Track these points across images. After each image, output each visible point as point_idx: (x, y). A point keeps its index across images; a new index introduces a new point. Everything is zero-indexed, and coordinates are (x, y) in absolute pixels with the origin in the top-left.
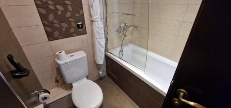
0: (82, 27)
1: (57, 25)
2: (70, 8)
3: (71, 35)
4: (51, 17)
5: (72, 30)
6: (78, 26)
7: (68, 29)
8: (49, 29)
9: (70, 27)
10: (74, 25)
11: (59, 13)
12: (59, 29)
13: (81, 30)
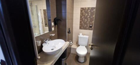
0: (91, 27)
1: (83, 25)
2: (89, 20)
4: (83, 22)
5: (87, 28)
6: (90, 26)
8: (81, 26)
9: (87, 26)
10: (89, 26)
11: (85, 21)
12: (83, 26)
13: (91, 28)
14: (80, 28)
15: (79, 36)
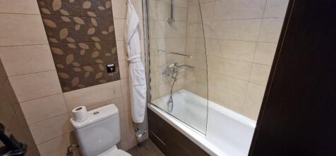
0: (114, 71)
1: (77, 70)
2: (98, 46)
3: (97, 82)
5: (99, 75)
6: (108, 69)
7: (92, 75)
9: (97, 70)
10: (102, 68)
11: (82, 53)
12: (81, 75)
13: (112, 74)
14: (66, 85)
15: (77, 124)
